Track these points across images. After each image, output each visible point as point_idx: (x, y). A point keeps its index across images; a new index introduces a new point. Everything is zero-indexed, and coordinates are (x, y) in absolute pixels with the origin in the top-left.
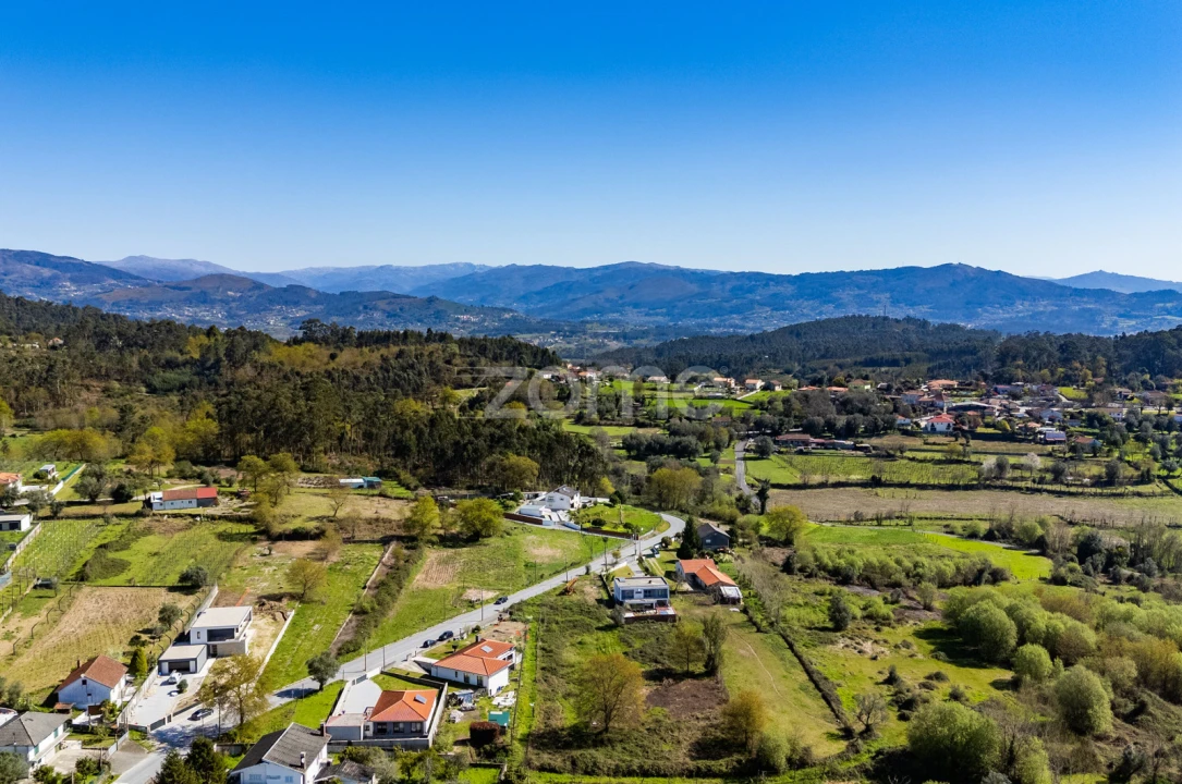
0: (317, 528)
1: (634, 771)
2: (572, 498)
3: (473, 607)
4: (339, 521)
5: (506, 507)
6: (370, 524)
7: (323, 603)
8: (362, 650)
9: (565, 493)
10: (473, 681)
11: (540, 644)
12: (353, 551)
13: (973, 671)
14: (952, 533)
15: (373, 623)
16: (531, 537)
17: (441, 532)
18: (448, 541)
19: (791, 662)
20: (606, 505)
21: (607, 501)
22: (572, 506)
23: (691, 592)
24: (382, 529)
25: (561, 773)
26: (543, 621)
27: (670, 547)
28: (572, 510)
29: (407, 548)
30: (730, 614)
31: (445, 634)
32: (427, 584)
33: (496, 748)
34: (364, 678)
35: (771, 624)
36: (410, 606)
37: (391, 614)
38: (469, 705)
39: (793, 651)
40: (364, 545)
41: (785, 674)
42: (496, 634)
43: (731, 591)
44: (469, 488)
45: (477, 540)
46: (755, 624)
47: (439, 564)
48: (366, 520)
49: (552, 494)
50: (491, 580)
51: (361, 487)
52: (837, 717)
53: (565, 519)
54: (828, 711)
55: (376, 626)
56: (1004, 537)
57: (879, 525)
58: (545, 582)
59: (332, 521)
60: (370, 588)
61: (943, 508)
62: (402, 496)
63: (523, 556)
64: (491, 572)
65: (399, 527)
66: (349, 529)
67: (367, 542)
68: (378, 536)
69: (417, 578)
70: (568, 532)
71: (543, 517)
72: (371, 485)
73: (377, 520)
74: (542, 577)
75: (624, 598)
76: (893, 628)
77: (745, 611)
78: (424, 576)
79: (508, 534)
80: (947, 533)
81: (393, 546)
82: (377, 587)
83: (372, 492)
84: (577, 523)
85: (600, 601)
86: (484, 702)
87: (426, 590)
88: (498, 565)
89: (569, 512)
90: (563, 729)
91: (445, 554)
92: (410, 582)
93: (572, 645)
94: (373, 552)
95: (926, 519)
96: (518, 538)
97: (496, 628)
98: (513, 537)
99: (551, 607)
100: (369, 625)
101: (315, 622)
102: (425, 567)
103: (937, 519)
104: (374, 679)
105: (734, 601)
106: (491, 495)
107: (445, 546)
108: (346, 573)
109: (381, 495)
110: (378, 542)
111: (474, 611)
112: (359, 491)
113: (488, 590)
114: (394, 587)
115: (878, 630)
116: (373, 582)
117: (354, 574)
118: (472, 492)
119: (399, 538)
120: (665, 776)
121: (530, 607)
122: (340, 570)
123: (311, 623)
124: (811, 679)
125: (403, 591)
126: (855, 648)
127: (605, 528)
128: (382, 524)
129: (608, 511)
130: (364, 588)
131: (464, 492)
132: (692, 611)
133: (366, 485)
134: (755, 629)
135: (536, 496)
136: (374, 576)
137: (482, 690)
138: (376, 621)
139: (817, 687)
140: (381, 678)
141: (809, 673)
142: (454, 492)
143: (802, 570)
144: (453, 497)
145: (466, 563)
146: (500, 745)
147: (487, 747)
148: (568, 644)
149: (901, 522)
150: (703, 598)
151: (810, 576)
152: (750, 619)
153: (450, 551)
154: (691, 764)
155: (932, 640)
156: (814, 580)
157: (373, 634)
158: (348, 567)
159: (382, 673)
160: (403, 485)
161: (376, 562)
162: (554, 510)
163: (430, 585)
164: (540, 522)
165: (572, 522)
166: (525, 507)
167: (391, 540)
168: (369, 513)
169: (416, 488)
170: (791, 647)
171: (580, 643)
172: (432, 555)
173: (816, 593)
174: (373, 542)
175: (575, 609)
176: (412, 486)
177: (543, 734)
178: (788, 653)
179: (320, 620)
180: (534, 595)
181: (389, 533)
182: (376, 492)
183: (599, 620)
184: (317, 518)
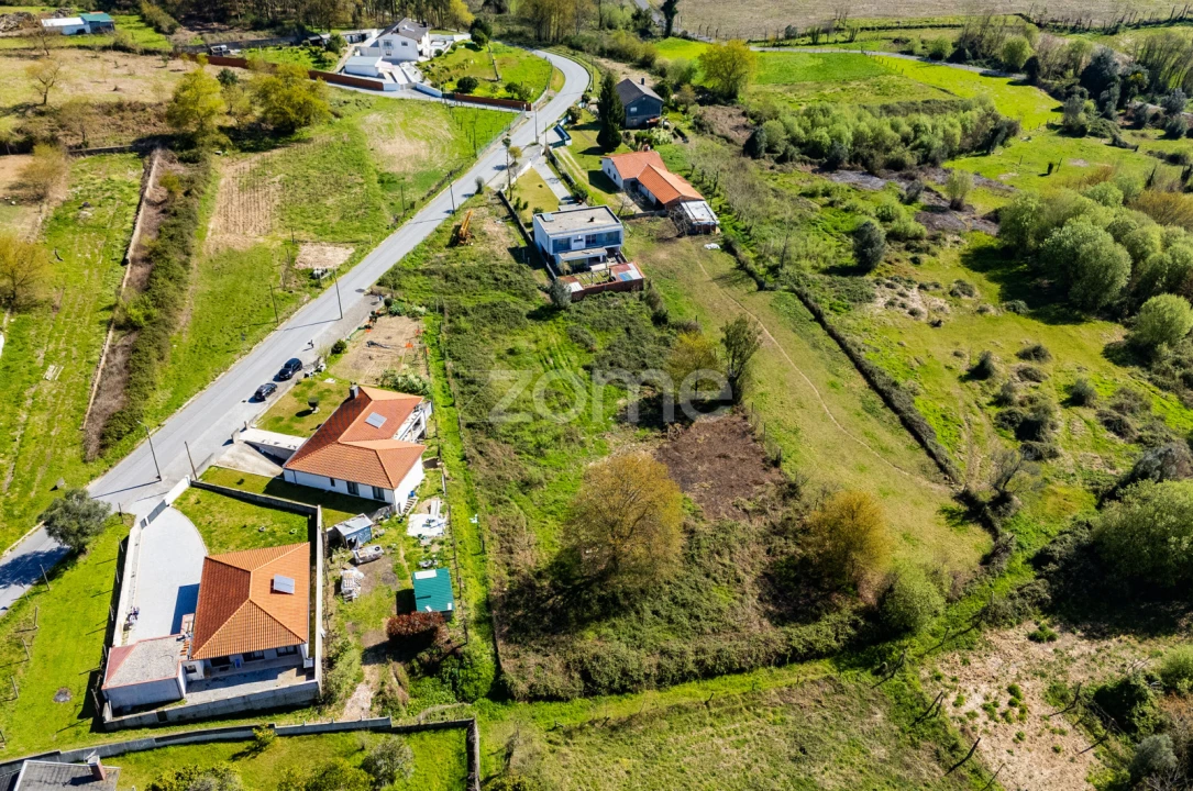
0: (19, 131)
1: (691, 672)
2: (419, 41)
3: (318, 286)
4: (54, 113)
5: (321, 61)
6: (109, 113)
7: (55, 308)
8: (146, 422)
9: (408, 34)
10: (366, 492)
11: (450, 364)
12: (92, 173)
13: (1069, 328)
14: (910, 53)
15: (154, 354)
16: (373, 118)
17: (232, 122)
18: (248, 138)
19: (829, 349)
20: (468, 46)
21: (466, 37)
22: (421, 53)
23: (640, 216)
24: (131, 123)
25: (568, 700)
26: (441, 310)
27: (580, 122)
28: (422, 59)
29: (183, 160)
30: (707, 255)
31: (288, 365)
32: (230, 238)
33: (439, 654)
34: (163, 505)
35: (773, 270)
36: (213, 297)
37: (183, 319)
38: (369, 551)
39: (824, 325)
40: (108, 157)
41: (832, 378)
42: (373, 351)
43: (699, 211)
44: (256, 26)
45: (292, 132)
46: (751, 274)
47: (242, 189)
48: (100, 107)
49: (388, 36)
50: (334, 219)
51: (81, 32)
52: (943, 469)
53: (416, 78)
54: (923, 456)
55: (161, 358)
56: (975, 56)
57: (815, 43)
58: (419, 215)
59: (41, 114)
60: (134, 261)
61: (882, 11)
62: (151, 46)
63: (372, 161)
64: (330, 201)
65: (160, 117)
66: (76, 126)
67: (111, 151)
68: (128, 139)
69: (211, 226)
70: (425, 104)
71: (381, 76)
72: (97, 29)
73: (120, 107)
74: (412, 205)
75: (556, 250)
76: (934, 255)
77: (728, 247)
78: (222, 220)
79: (337, 116)
80: (902, 53)
81: (158, 157)
82: (146, 260)
83: (100, 41)
84: (435, 85)
85: (514, 251)
86: (393, 532)
87: (232, 254)
88: (338, 186)
89: (418, 65)
90: (539, 575)
91: (247, 165)
92: (202, 238)
93: (500, 358)
94: (126, 172)
95: (868, 29)
96: (353, 121)
97: (370, 336)
98: (346, 120)
99: (447, 277)
100: (149, 362)
101: (48, 360)
102: (220, 200)
103: (880, 28)
104: (180, 503)
105: (707, 230)
106: (293, 40)
107: (244, 150)
108: (88, 227)
109: (118, 47)
110: (131, 150)
111: (323, 296)
112: (80, 40)
113: (334, 243)
114: (176, 258)
115: (915, 261)
116: (140, 247)
117: (101, 228)
118: (262, 35)
119: (165, 141)
120: (741, 671)
121: (413, 279)
122: (75, 219)
123: (39, 362)
124: (873, 385)
125: (194, 262)
126: (903, 306)
127: (478, 92)
128: (128, 114)
129: (474, 58)
130: (124, 262)
131: (251, 36)
132: (654, 257)
133: (88, 28)
134: (754, 286)
135: (363, 38)
136: (137, 232)
137: (383, 510)
138: (159, 348)
139: (888, 402)
140: (193, 499)
141: (867, 374)
142: (234, 35)
143: (770, 150)
144: (236, 45)
145: (284, 185)
146: (446, 648)
147: (425, 656)
148: (493, 357)
149: (840, 37)
150: (660, 224)
151: (782, 159)
152: (742, 266)
153: (254, 160)
154: (776, 636)
155: (991, 273)
156: (789, 165)
157: (159, 380)
158: (87, 213)
159: (193, 485)
160: (150, 24)
161: (136, 199)
162: (396, 62)
163: (237, 241)
164: (378, 87)
165: (427, 84)
166: (349, 59)
167: (152, 148)
168: (102, 94)
169: (172, 31)
170: (819, 317)
171: (511, 352)
172: (227, 169)
173: (804, 195)
174: (121, 151)
175: (485, 276)
176: (165, 27)
177: (511, 594)
178: (817, 329)
179: (56, 352)
180: (410, 248)
181: (147, 131)
182: (108, 40)
183: (526, 296)
184: (15, 109)
